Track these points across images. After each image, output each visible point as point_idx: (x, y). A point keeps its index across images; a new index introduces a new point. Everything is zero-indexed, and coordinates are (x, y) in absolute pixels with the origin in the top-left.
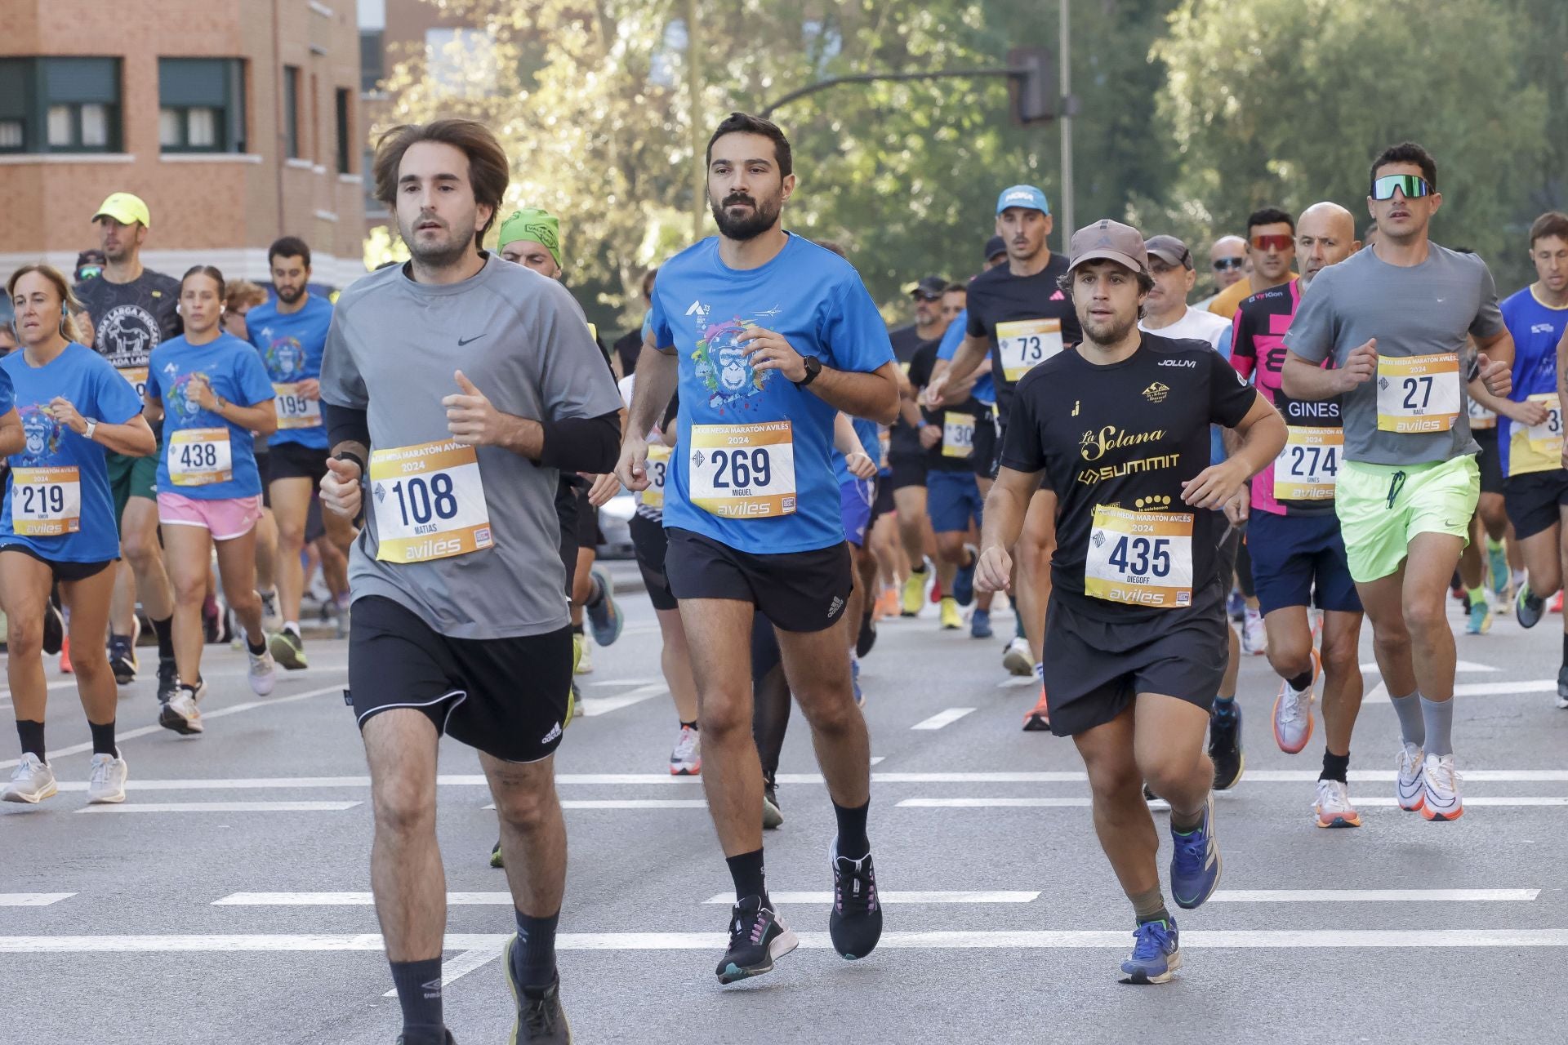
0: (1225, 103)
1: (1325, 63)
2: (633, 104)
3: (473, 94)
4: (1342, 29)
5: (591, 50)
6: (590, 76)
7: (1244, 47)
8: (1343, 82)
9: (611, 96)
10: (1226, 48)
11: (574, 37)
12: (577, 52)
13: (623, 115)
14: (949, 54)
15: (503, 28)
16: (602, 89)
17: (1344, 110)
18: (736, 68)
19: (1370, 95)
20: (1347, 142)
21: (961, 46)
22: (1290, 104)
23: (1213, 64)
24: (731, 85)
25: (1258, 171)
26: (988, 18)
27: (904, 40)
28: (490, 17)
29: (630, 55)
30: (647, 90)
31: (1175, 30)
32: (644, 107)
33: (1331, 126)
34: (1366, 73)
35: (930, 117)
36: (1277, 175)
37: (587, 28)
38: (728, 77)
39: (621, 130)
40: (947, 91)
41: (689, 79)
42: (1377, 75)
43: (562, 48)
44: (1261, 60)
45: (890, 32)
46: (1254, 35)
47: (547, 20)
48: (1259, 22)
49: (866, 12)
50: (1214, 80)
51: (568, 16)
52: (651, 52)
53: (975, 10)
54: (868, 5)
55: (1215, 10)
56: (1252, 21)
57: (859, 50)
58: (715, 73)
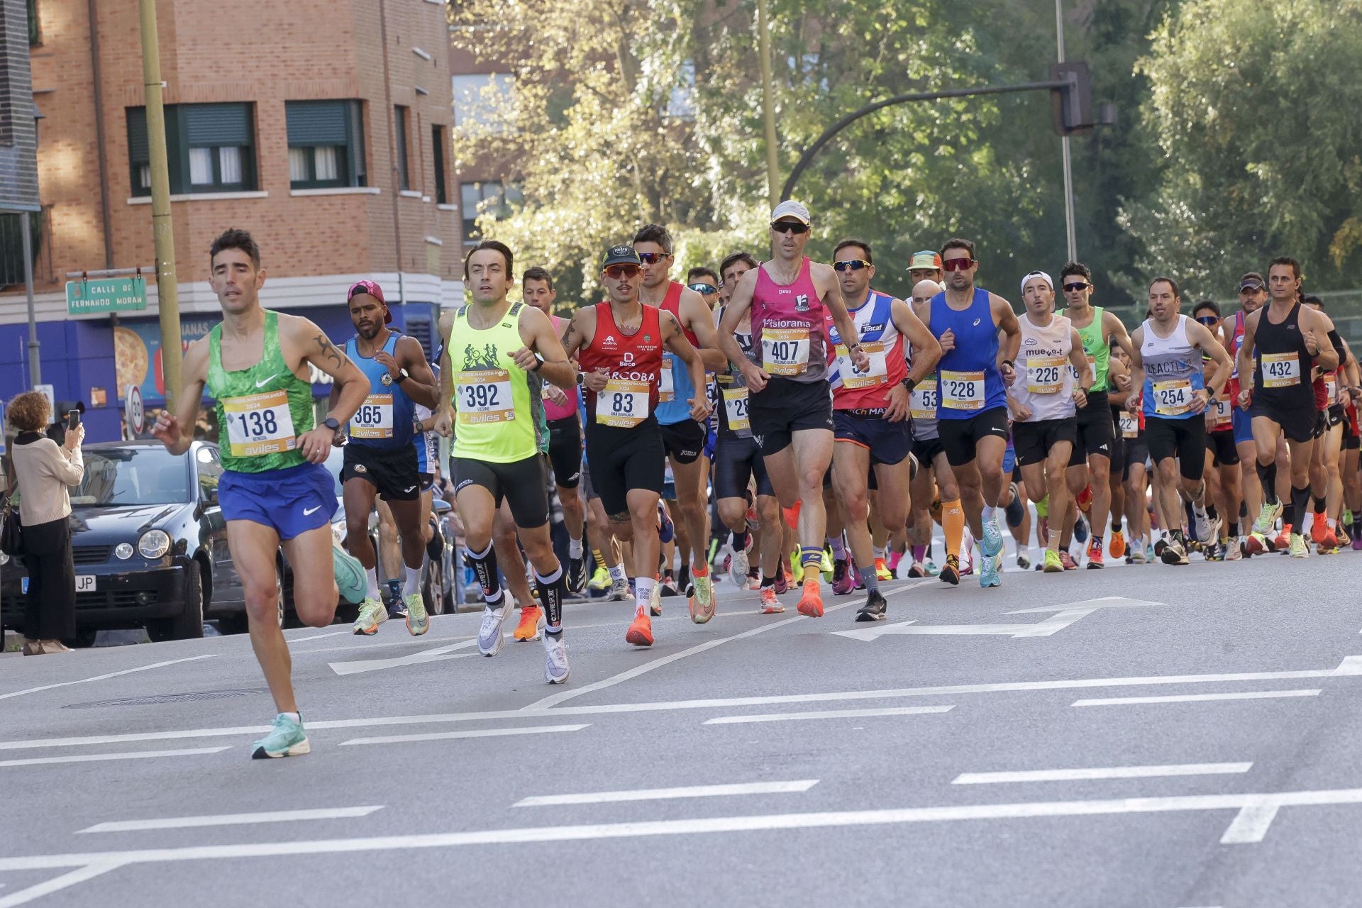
0: (1205, 112)
1: (1295, 72)
2: (657, 134)
3: (509, 132)
4: (1309, 40)
5: (613, 87)
6: (616, 111)
7: (1220, 61)
8: (1312, 89)
9: (634, 128)
10: (1203, 62)
11: (598, 77)
12: (602, 89)
13: (646, 145)
14: (944, 76)
15: (531, 72)
16: (627, 122)
17: (1314, 114)
18: (751, 99)
19: (1337, 100)
20: (1318, 143)
21: (955, 71)
22: (1262, 111)
23: (1192, 76)
24: (747, 114)
25: (1237, 172)
26: (980, 46)
27: (904, 67)
28: (522, 62)
29: (651, 92)
30: (666, 122)
31: (1155, 47)
32: (664, 136)
33: (1302, 130)
34: (1333, 79)
35: (930, 136)
36: (1255, 175)
37: (609, 68)
38: (744, 106)
39: (643, 159)
40: (945, 111)
41: (707, 111)
42: (1343, 82)
43: (588, 87)
44: (1236, 71)
45: (891, 59)
46: (1228, 49)
47: (573, 63)
48: (1233, 37)
49: (867, 43)
50: (1193, 92)
51: (592, 57)
52: (670, 86)
53: (966, 37)
54: (868, 36)
55: (1192, 27)
56: (1225, 37)
57: (862, 77)
58: (731, 103)
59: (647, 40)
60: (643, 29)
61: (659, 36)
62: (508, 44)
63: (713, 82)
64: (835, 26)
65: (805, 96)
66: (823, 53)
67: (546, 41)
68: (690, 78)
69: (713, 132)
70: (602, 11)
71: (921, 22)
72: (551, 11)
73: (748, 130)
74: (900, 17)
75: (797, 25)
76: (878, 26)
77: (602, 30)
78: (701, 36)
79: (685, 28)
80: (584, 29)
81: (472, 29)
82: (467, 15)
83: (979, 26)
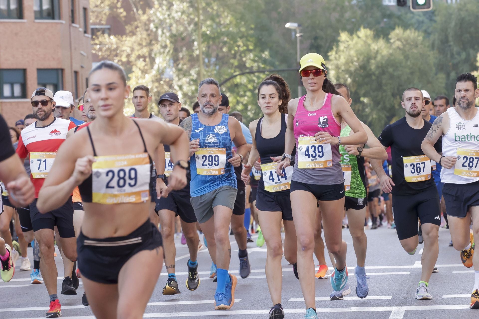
0: (347, 80)
1: (378, 67)
2: (160, 84)
4: (383, 57)
5: (146, 67)
6: (147, 75)
7: (352, 63)
8: (383, 73)
9: (153, 81)
10: (347, 63)
11: (141, 63)
12: (142, 68)
13: (157, 87)
14: (259, 67)
15: (119, 61)
16: (150, 79)
17: (384, 81)
18: (193, 72)
19: (392, 77)
20: (385, 91)
21: (262, 64)
22: (367, 80)
23: (343, 68)
24: (191, 77)
25: (357, 101)
26: (271, 56)
27: (244, 63)
28: (115, 58)
29: (158, 69)
30: (163, 80)
31: (330, 58)
32: (163, 85)
33: (380, 87)
34: (390, 70)
35: (253, 86)
36: (363, 102)
37: (145, 61)
38: (190, 75)
39: (156, 92)
40: (258, 77)
41: (178, 76)
42: (394, 70)
43: (137, 67)
44: (358, 67)
45: (240, 60)
46: (355, 59)
47: (133, 58)
48: (357, 55)
49: (232, 54)
50: (343, 73)
51: (139, 57)
52: (165, 68)
53: (267, 53)
54: (233, 52)
55: (343, 51)
56: (354, 55)
57: (231, 66)
58: (186, 74)
59: (158, 52)
60: (157, 48)
61: (162, 50)
62: (111, 52)
63: (180, 66)
64: (221, 48)
65: (211, 72)
66: (217, 57)
67: (123, 51)
68: (172, 65)
69: (180, 83)
70: (142, 41)
71: (251, 47)
72: (126, 40)
73: (192, 83)
74: (244, 45)
75: (208, 47)
76: (236, 48)
77: (142, 48)
78: (176, 50)
79: (171, 47)
80: (136, 47)
81: (98, 46)
82: (97, 42)
83: (271, 49)
